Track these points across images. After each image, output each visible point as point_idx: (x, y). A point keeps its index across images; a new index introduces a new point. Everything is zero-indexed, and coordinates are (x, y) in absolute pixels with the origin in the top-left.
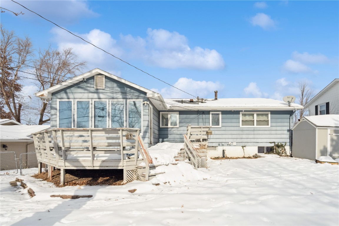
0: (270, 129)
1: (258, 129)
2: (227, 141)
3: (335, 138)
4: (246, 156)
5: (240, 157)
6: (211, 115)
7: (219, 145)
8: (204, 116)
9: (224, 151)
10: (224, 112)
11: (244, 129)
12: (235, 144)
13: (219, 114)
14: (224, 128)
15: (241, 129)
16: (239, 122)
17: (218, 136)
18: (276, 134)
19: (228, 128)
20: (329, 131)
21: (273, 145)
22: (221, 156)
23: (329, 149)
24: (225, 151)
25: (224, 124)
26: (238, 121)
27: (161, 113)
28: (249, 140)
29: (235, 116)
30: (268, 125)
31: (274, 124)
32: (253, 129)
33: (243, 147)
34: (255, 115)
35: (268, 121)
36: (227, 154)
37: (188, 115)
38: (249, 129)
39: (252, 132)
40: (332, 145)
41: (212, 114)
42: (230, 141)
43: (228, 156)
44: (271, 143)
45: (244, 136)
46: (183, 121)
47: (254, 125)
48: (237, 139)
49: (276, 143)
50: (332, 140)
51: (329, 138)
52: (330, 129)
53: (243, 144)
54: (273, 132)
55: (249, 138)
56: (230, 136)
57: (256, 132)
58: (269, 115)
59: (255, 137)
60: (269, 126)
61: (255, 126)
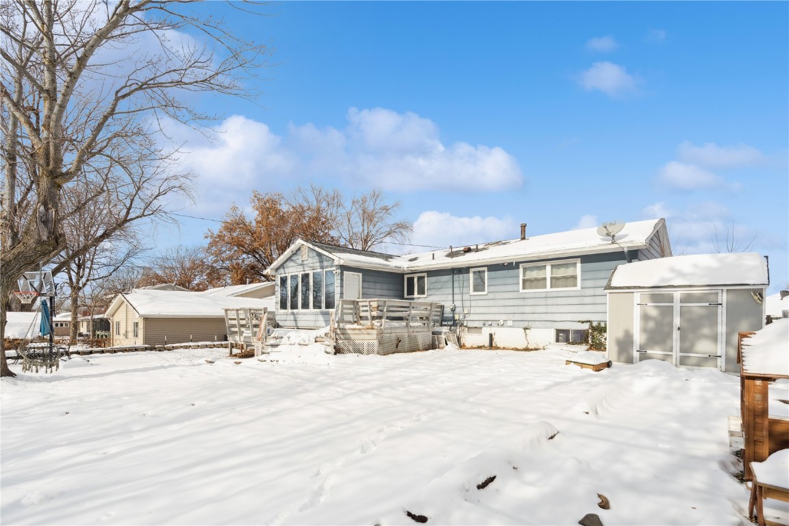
0: (579, 294)
1: (555, 295)
2: (497, 317)
3: (654, 312)
4: (530, 347)
5: (520, 348)
6: (471, 275)
7: (484, 325)
8: (461, 276)
9: (491, 335)
10: (494, 268)
11: (527, 296)
12: (510, 323)
13: (484, 271)
14: (491, 296)
15: (522, 296)
16: (518, 284)
17: (482, 310)
18: (594, 304)
19: (498, 296)
20: (637, 297)
21: (586, 326)
22: (487, 344)
23: (638, 338)
24: (493, 336)
25: (492, 289)
26: (515, 282)
27: (406, 277)
28: (536, 317)
29: (511, 272)
30: (575, 285)
31: (589, 283)
32: (544, 295)
33: (525, 329)
34: (549, 268)
35: (574, 277)
36: (498, 341)
37: (439, 277)
38: (536, 296)
39: (542, 302)
40: (644, 330)
41: (474, 273)
42: (501, 318)
43: (498, 345)
44: (583, 322)
45: (527, 309)
46: (432, 287)
47: (546, 288)
48: (515, 315)
49: (595, 324)
50: (646, 317)
51: (637, 312)
52: (639, 294)
53: (525, 325)
54: (587, 300)
55: (537, 312)
56: (502, 310)
57: (550, 301)
58: (579, 265)
59: (549, 311)
60: (579, 287)
61: (548, 288)
